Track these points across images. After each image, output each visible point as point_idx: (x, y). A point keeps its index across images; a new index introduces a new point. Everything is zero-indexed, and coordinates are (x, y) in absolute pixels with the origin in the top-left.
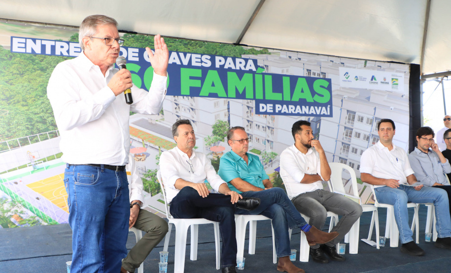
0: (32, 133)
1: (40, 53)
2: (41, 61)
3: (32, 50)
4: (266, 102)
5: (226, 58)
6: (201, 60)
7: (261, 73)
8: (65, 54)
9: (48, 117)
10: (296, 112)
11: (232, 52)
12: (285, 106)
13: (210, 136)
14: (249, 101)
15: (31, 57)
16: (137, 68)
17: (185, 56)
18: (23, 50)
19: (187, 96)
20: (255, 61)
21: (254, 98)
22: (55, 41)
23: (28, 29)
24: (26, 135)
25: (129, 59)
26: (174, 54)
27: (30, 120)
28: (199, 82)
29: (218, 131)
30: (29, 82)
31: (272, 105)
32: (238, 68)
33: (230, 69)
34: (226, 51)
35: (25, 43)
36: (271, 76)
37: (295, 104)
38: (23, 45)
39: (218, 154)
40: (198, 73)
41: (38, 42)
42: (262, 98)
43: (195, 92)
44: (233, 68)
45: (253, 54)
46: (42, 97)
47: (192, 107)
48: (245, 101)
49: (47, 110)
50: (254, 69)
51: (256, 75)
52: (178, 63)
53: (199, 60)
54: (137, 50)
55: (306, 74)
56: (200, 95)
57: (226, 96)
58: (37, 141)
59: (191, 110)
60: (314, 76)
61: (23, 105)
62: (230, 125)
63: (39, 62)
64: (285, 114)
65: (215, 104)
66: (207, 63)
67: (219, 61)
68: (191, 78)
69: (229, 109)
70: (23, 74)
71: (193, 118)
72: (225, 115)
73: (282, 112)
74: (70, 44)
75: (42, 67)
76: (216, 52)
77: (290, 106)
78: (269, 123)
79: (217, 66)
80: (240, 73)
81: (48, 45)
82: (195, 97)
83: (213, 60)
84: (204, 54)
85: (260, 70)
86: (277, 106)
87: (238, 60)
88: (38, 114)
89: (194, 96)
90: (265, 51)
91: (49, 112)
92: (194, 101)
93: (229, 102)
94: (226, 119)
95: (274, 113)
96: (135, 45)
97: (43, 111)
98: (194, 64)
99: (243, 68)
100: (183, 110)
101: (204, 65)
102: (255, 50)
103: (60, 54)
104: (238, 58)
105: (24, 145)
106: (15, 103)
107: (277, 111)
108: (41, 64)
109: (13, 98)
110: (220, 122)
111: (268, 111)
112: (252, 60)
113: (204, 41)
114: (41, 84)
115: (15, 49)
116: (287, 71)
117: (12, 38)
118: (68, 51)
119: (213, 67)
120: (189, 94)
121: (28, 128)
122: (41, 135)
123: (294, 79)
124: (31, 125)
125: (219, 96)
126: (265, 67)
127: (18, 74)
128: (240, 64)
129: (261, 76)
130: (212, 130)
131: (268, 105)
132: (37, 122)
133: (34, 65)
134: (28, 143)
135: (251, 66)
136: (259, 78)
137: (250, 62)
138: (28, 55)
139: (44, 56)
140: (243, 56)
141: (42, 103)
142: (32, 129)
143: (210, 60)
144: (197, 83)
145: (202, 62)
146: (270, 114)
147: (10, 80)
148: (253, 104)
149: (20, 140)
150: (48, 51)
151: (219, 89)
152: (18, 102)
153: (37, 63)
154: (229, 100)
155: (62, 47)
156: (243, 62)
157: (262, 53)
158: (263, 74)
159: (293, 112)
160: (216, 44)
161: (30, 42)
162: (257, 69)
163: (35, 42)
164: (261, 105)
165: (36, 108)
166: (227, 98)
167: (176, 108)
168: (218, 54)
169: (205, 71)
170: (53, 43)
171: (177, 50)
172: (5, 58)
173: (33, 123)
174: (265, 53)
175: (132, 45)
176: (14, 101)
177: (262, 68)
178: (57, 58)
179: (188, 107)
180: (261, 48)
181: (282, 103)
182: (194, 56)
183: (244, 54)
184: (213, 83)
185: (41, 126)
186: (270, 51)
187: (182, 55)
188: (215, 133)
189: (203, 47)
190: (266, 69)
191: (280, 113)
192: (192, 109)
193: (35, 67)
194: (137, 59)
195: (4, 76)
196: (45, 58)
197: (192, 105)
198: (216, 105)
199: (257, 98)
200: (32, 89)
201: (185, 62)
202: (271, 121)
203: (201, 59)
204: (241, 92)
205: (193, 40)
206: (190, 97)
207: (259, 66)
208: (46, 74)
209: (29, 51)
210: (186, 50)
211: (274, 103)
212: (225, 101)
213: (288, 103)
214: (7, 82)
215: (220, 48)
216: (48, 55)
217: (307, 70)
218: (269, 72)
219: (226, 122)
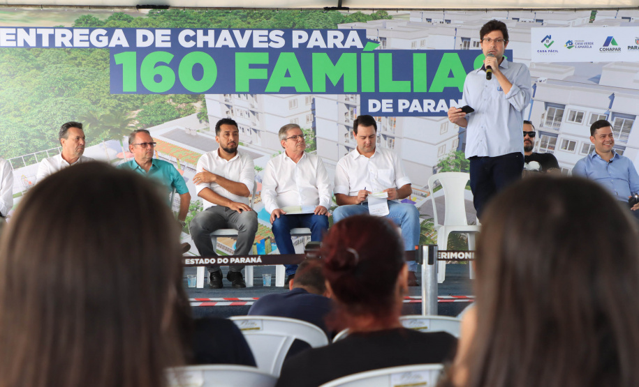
0: (27, 151)
1: (35, 45)
2: (36, 57)
3: (25, 42)
4: (379, 96)
5: (310, 32)
6: (269, 39)
7: (372, 50)
8: (68, 44)
9: (47, 130)
10: (438, 110)
11: (321, 22)
12: (416, 102)
14: (350, 96)
15: (24, 51)
16: (168, 57)
17: (242, 35)
18: (13, 44)
19: (244, 93)
20: (362, 34)
21: (359, 91)
22: (54, 28)
23: (18, 16)
24: (20, 154)
25: (157, 46)
26: (225, 34)
27: (24, 134)
28: (265, 71)
30: (22, 85)
31: (391, 101)
32: (330, 46)
33: (317, 49)
34: (310, 20)
35: (16, 35)
36: (390, 55)
37: (436, 97)
38: (13, 37)
40: (264, 58)
41: (32, 31)
42: (373, 90)
43: (257, 87)
44: (323, 46)
45: (359, 21)
46: (39, 103)
47: (253, 110)
48: (343, 97)
49: (46, 121)
50: (360, 45)
51: (362, 54)
52: (232, 45)
53: (266, 39)
54: (169, 32)
55: (459, 46)
56: (266, 91)
57: (309, 91)
58: (34, 162)
59: (251, 114)
60: (476, 48)
61: (15, 116)
62: (315, 134)
63: (34, 58)
64: (416, 114)
65: (290, 103)
66: (278, 43)
67: (298, 38)
68: (252, 66)
69: (313, 110)
70: (14, 75)
71: (255, 125)
72: (308, 120)
73: (411, 110)
74: (74, 30)
75: (39, 65)
76: (294, 24)
77: (426, 102)
78: (386, 130)
79: (295, 45)
80: (335, 54)
81: (45, 34)
82: (258, 95)
83: (288, 37)
84: (273, 29)
85: (370, 46)
86: (401, 102)
87: (330, 34)
88: (34, 126)
89: (256, 94)
90: (382, 14)
91: (48, 123)
92: (256, 100)
93: (314, 100)
94: (310, 126)
95: (396, 113)
96: (165, 25)
97: (40, 123)
98: (256, 45)
99: (340, 46)
100: (239, 114)
101: (272, 45)
102: (363, 15)
103: (60, 45)
104: (331, 29)
105: (18, 167)
106: (5, 113)
107: (400, 110)
108: (36, 61)
109: (3, 107)
111: (384, 110)
112: (356, 32)
113: (273, 9)
114: (37, 86)
115: (4, 43)
116: (422, 43)
118: (72, 41)
119: (288, 47)
120: (248, 90)
121: (22, 145)
122: (39, 154)
123: (434, 58)
124: (26, 141)
125: (297, 91)
126: (379, 40)
127: (7, 75)
128: (334, 39)
129: (373, 55)
131: (384, 101)
132: (34, 137)
133: (28, 62)
134: (22, 165)
135: (354, 40)
136: (368, 60)
137: (354, 35)
138: (20, 50)
139: (40, 49)
140: (340, 26)
141: (39, 111)
142: (27, 146)
143: (283, 37)
144: (261, 74)
145: (269, 41)
146: (387, 115)
148: (356, 101)
149: (12, 160)
150: (45, 43)
151: (298, 80)
152: (10, 112)
153: (32, 60)
154: (314, 96)
155: (63, 36)
156: (341, 36)
157: (375, 17)
158: (376, 53)
159: (432, 110)
160: (294, 11)
161: (21, 32)
162: (364, 44)
163: (28, 33)
164: (371, 102)
165: (32, 119)
166: (312, 93)
167: (227, 112)
168: (297, 26)
169: (274, 54)
170: (51, 31)
171: (230, 26)
173: (28, 139)
174: (381, 18)
175: (161, 25)
176: (4, 110)
177: (375, 42)
178: (57, 50)
179: (247, 110)
181: (410, 96)
182: (256, 33)
183: (343, 22)
184: (288, 71)
185: (37, 142)
187: (237, 33)
189: (272, 19)
190: (381, 43)
191: (406, 113)
192: (253, 112)
193: (29, 64)
194: (169, 45)
196: (41, 52)
197: (253, 107)
198: (292, 104)
199: (364, 90)
200: (25, 95)
201: (243, 43)
202: (388, 127)
203: (268, 36)
204: (335, 83)
205: (255, 9)
206: (249, 95)
207: (370, 40)
208: (43, 73)
209: (21, 44)
210: (245, 26)
211: (395, 97)
212: (307, 99)
213: (421, 97)
215: (300, 17)
216: (46, 48)
217: (463, 39)
218: (387, 48)
219: (309, 130)
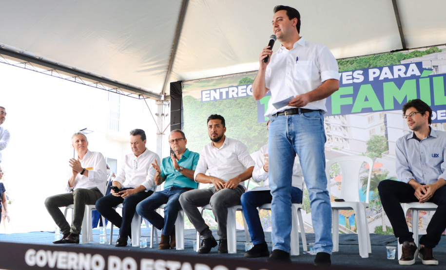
1: (219, 99)
3: (214, 97)
5: (381, 69)
6: (353, 77)
7: (427, 76)
8: (235, 96)
11: (388, 61)
13: (364, 152)
15: (214, 103)
18: (209, 99)
19: (338, 115)
20: (419, 65)
22: (228, 87)
23: (211, 83)
28: (351, 99)
29: (373, 147)
31: (444, 111)
32: (396, 76)
33: (387, 80)
34: (381, 61)
35: (210, 94)
36: (442, 77)
38: (208, 96)
39: (375, 171)
40: (350, 91)
41: (218, 91)
43: (346, 110)
44: (390, 77)
45: (417, 56)
47: (343, 125)
50: (417, 73)
51: (420, 80)
53: (351, 77)
56: (352, 112)
57: (382, 109)
59: (342, 128)
62: (387, 139)
66: (359, 79)
67: (373, 74)
68: (342, 96)
69: (385, 122)
71: (345, 136)
72: (382, 129)
74: (239, 87)
76: (370, 65)
79: (371, 79)
80: (399, 82)
82: (346, 115)
83: (366, 74)
84: (356, 70)
85: (426, 73)
87: (396, 68)
89: (345, 114)
90: (433, 49)
92: (345, 119)
93: (385, 115)
94: (383, 133)
98: (344, 82)
99: (403, 75)
100: (334, 129)
101: (355, 81)
102: (419, 52)
103: (232, 97)
104: (396, 65)
108: (219, 107)
110: (375, 137)
111: (439, 118)
112: (414, 64)
113: (355, 57)
115: (204, 99)
117: (202, 91)
118: (237, 94)
119: (366, 81)
120: (340, 113)
125: (374, 110)
126: (433, 68)
128: (399, 71)
129: (428, 79)
130: (367, 146)
131: (439, 112)
135: (414, 70)
136: (424, 84)
137: (413, 67)
139: (221, 100)
140: (403, 62)
143: (362, 74)
144: (349, 101)
145: (353, 78)
146: (442, 121)
147: (202, 122)
150: (224, 97)
153: (218, 107)
154: (385, 112)
155: (233, 91)
156: (403, 68)
157: (428, 53)
158: (431, 77)
160: (369, 56)
161: (213, 92)
162: (421, 73)
163: (216, 92)
166: (384, 110)
168: (372, 66)
169: (356, 87)
170: (227, 89)
172: (199, 107)
174: (434, 52)
177: (430, 69)
178: (230, 100)
179: (339, 126)
180: (427, 47)
182: (345, 74)
183: (404, 59)
184: (366, 97)
186: (440, 48)
188: (369, 149)
189: (355, 63)
190: (434, 70)
192: (344, 127)
193: (216, 110)
195: (198, 120)
196: (222, 102)
197: (344, 123)
198: (370, 120)
203: (352, 75)
204: (400, 101)
205: (343, 59)
206: (341, 116)
207: (425, 69)
209: (212, 99)
212: (380, 115)
214: (200, 124)
215: (374, 60)
216: (224, 99)
218: (439, 73)
219: (383, 137)
